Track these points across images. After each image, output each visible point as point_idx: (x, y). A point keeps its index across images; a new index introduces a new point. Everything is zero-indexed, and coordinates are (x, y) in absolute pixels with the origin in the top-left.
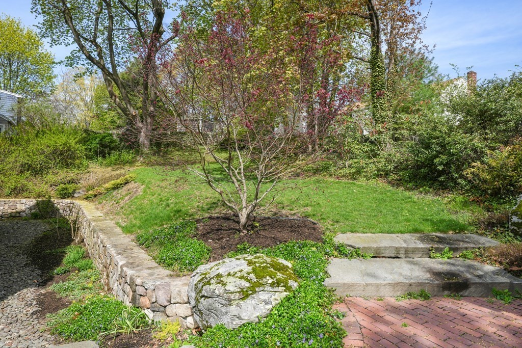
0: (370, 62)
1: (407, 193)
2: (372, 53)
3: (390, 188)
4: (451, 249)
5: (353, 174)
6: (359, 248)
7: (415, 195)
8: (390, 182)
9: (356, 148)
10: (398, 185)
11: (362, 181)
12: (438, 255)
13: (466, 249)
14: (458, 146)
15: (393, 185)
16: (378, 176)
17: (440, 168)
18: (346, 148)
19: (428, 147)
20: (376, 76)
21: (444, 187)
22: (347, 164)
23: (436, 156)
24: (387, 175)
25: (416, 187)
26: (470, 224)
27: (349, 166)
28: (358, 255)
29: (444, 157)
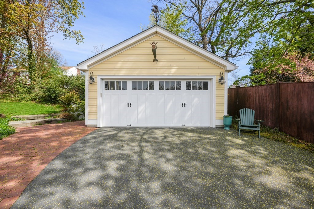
0: (28, 56)
1: (42, 105)
2: (29, 53)
3: (36, 104)
4: (51, 116)
5: (20, 99)
6: (21, 118)
7: (45, 106)
8: (36, 102)
9: (21, 90)
10: (39, 103)
11: (24, 102)
12: (47, 118)
13: (55, 116)
14: (58, 91)
15: (37, 103)
16: (31, 100)
17: (53, 97)
18: (15, 89)
19: (49, 91)
20: (31, 62)
21: (55, 103)
22: (16, 96)
23: (52, 94)
24: (35, 99)
25: (46, 103)
26: (59, 111)
27: (17, 97)
28: (20, 120)
29: (54, 94)
